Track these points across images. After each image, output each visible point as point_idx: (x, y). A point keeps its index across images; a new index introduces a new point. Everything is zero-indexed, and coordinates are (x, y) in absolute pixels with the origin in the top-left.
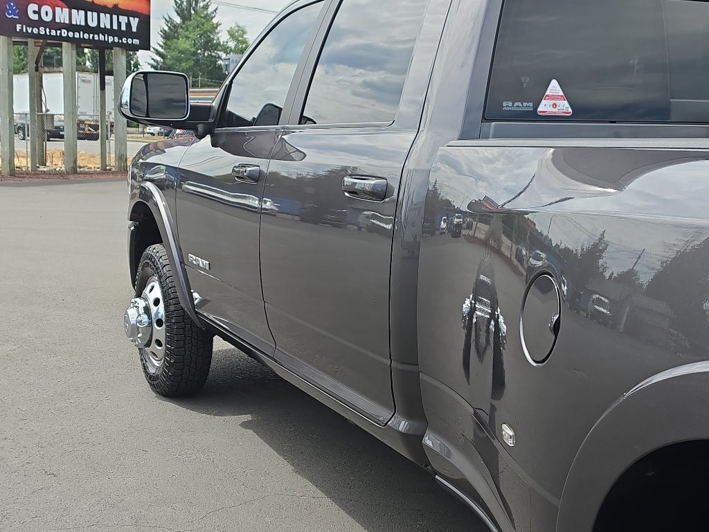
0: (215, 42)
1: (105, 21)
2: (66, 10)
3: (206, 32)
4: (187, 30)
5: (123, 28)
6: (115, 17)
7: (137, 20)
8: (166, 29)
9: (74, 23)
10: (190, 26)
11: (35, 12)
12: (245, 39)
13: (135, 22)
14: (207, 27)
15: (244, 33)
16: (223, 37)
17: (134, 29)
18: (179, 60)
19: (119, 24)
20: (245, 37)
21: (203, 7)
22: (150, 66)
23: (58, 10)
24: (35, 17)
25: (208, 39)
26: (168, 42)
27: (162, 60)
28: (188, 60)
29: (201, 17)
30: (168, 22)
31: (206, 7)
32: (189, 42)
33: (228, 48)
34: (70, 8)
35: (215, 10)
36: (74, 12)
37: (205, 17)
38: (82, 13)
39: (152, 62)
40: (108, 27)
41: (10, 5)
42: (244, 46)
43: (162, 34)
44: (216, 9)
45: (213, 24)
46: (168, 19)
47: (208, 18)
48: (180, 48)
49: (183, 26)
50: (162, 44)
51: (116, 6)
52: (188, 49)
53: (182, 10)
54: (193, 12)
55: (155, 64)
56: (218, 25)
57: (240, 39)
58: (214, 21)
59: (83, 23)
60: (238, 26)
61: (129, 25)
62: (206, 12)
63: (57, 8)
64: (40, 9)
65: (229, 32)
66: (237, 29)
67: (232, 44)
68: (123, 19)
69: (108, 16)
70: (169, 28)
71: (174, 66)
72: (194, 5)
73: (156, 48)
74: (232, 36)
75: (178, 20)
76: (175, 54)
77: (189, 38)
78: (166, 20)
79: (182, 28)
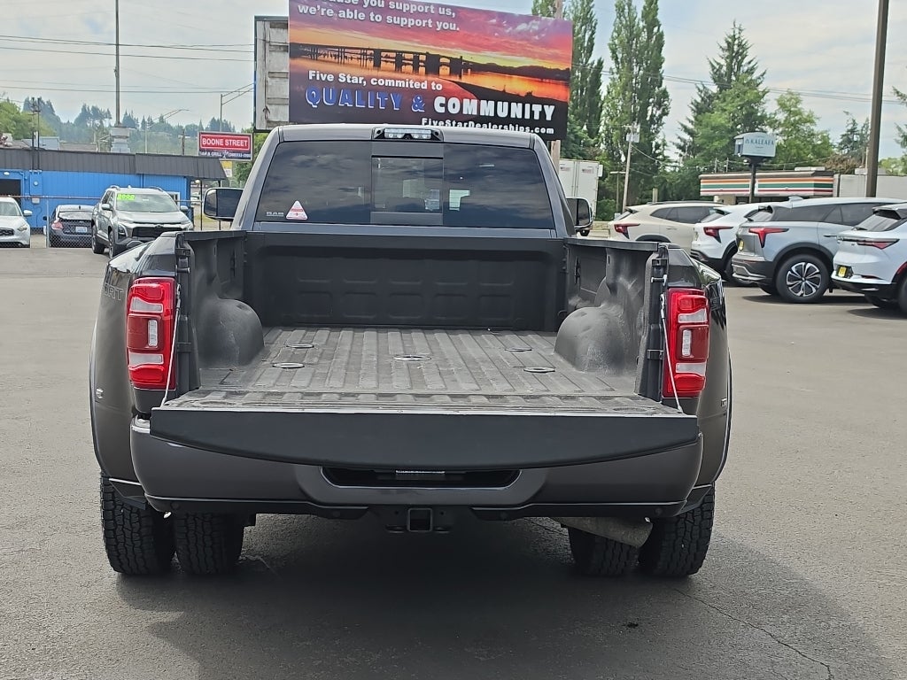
0: (759, 114)
1: (516, 110)
2: (475, 102)
3: (749, 102)
4: (725, 101)
5: (537, 117)
6: (527, 106)
7: (552, 107)
8: (699, 100)
9: (482, 114)
10: (729, 96)
11: (441, 105)
12: (799, 109)
13: (549, 110)
14: (750, 96)
15: (798, 101)
16: (770, 107)
17: (549, 118)
18: (711, 139)
19: (532, 113)
20: (799, 106)
21: (747, 71)
22: (675, 147)
23: (466, 101)
24: (441, 110)
25: (750, 110)
26: (700, 117)
27: (691, 139)
28: (722, 138)
29: (744, 84)
30: (701, 92)
31: (751, 71)
32: (725, 115)
33: (776, 121)
34: (479, 99)
35: (762, 75)
36: (483, 102)
37: (748, 84)
38: (492, 103)
39: (679, 141)
40: (520, 116)
41: (416, 99)
42: (797, 118)
43: (694, 108)
44: (764, 73)
45: (757, 93)
46: (701, 88)
47: (753, 85)
48: (713, 123)
49: (720, 96)
50: (693, 119)
51: (529, 94)
52: (722, 125)
53: (721, 76)
54: (734, 78)
55: (682, 144)
56: (765, 93)
57: (792, 109)
58: (761, 88)
59: (492, 114)
60: (791, 93)
61: (543, 113)
62: (749, 78)
63: (465, 100)
64: (447, 102)
65: (778, 101)
66: (789, 97)
67: (781, 117)
68: (537, 108)
69: (520, 105)
70: (703, 99)
71: (704, 147)
72: (735, 70)
73: (684, 124)
74: (783, 106)
75: (714, 89)
76: (708, 131)
77: (725, 110)
78: (699, 89)
79: (718, 98)
